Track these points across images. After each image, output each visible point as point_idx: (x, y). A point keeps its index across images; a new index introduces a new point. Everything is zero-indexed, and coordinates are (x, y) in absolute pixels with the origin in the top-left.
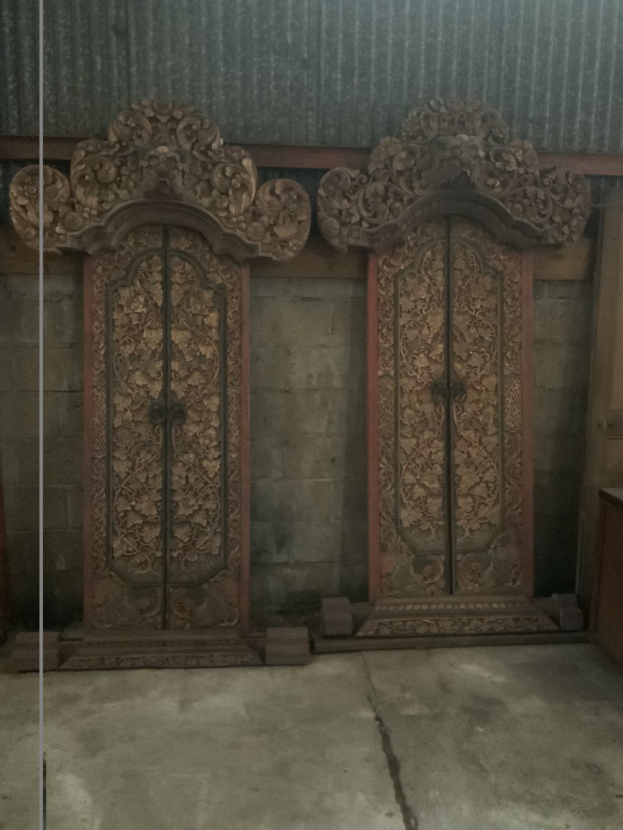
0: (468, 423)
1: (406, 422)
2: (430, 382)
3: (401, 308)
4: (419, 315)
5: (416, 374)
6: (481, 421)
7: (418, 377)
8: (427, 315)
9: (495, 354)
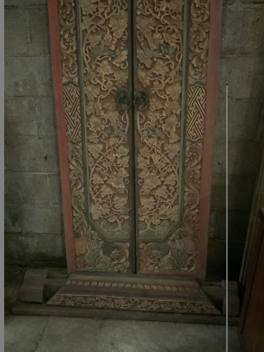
0: (151, 132)
1: (92, 129)
2: (114, 90)
3: (82, 11)
4: (101, 19)
5: (100, 82)
6: (163, 130)
7: (102, 84)
8: (109, 18)
9: (180, 61)
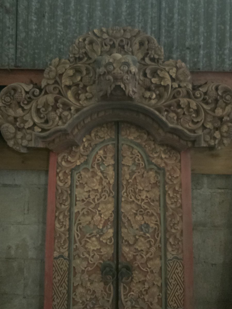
0: (134, 302)
1: (78, 299)
2: (100, 263)
3: (76, 197)
4: (91, 203)
5: (87, 256)
6: (146, 300)
7: (90, 258)
8: (99, 203)
9: (158, 239)
